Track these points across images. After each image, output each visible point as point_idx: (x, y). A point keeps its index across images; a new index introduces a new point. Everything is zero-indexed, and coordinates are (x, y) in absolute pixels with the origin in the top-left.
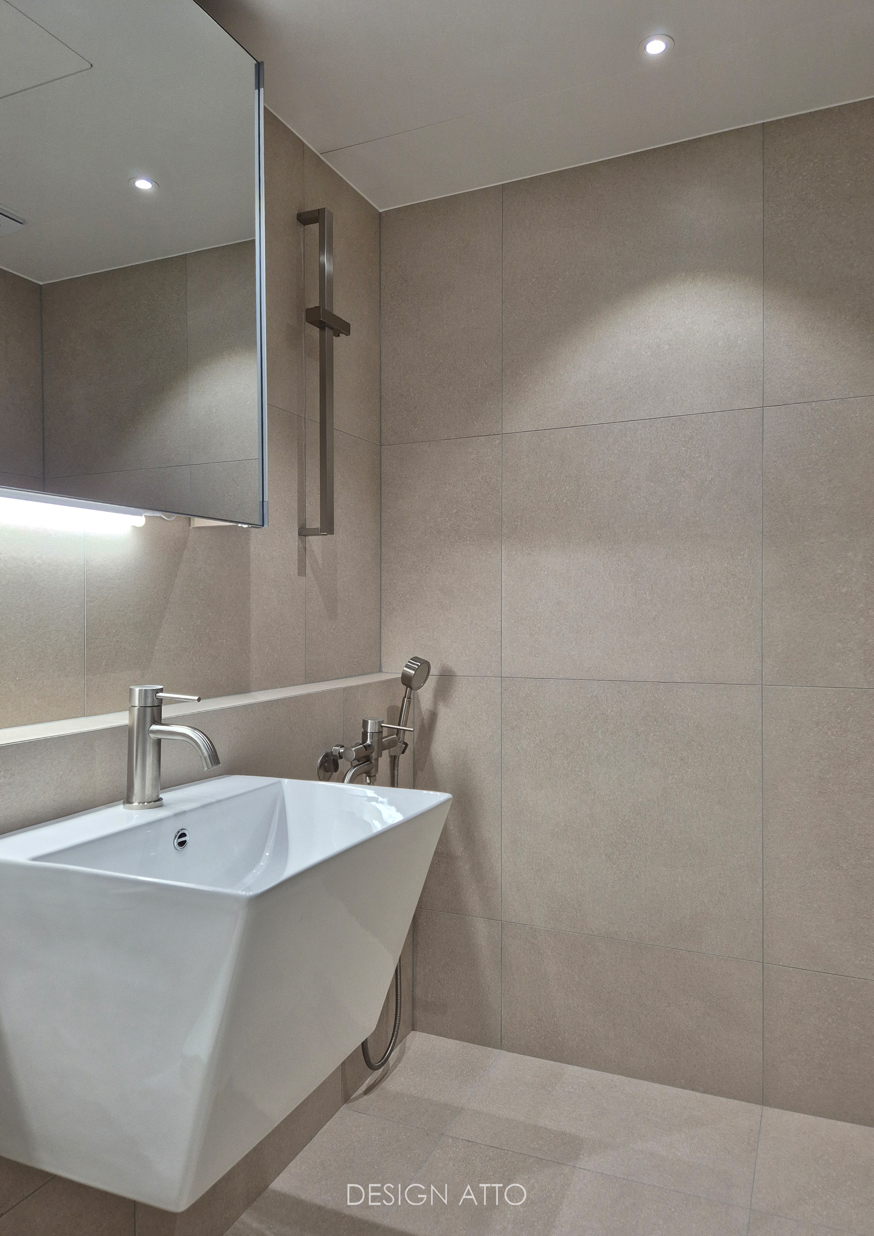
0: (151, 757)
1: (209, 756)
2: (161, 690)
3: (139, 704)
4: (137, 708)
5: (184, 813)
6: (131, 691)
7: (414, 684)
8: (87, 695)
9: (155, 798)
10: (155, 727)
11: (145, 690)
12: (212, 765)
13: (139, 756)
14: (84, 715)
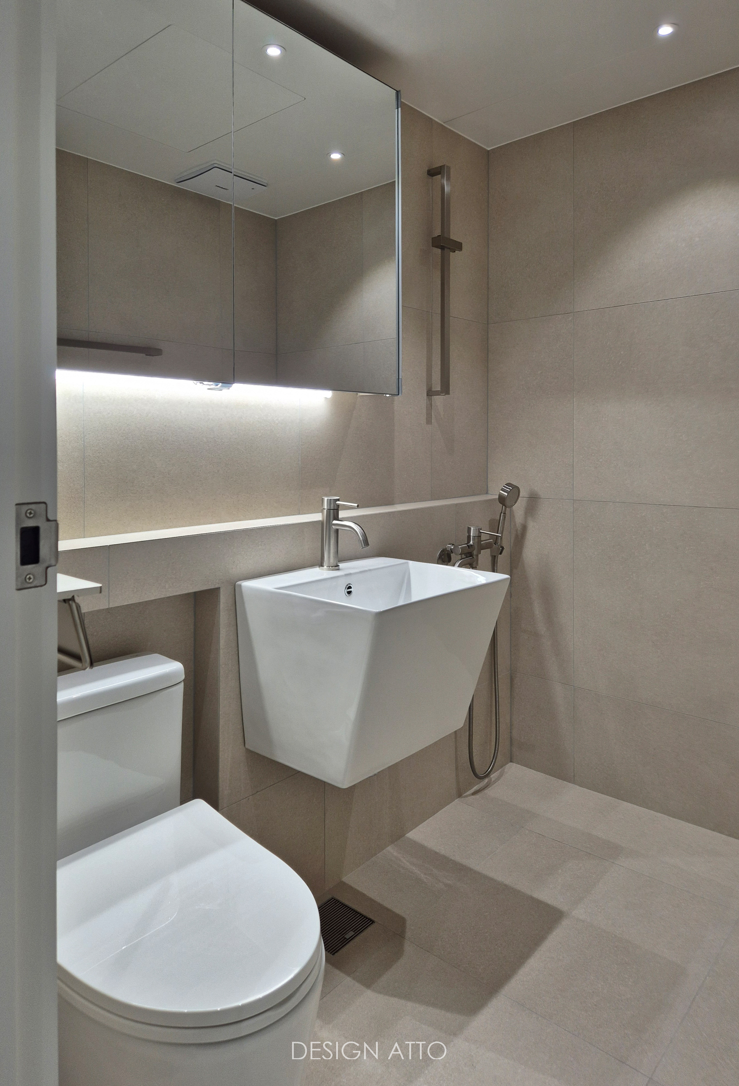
0: (333, 539)
1: (363, 540)
2: (338, 500)
3: (327, 507)
4: (326, 510)
5: (350, 574)
6: (323, 500)
7: (508, 503)
8: (301, 502)
9: (336, 565)
10: (335, 522)
11: (330, 499)
12: (365, 546)
13: (327, 539)
14: (299, 514)
